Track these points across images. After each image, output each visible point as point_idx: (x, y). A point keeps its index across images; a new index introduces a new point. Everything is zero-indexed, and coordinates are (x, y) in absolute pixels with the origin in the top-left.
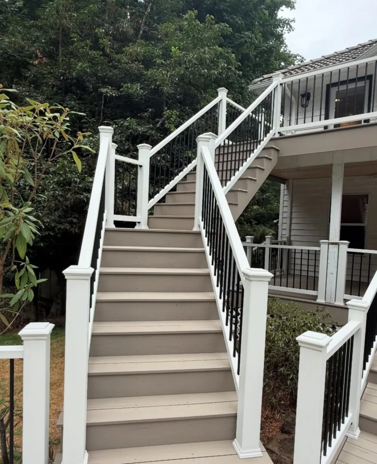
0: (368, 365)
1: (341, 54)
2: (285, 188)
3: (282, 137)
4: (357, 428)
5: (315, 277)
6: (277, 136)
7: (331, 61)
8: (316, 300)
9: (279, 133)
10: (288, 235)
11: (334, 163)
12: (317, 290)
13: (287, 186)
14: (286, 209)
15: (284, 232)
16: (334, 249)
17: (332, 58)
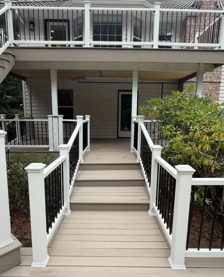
0: (74, 178)
1: (51, 1)
2: (25, 83)
3: (16, 47)
4: (69, 210)
5: (47, 138)
6: (12, 46)
7: (46, 4)
8: (48, 150)
9: (14, 44)
10: (30, 113)
11: (51, 69)
12: (49, 144)
13: (26, 82)
14: (27, 97)
15: (28, 112)
16: (55, 120)
17: (46, 2)
